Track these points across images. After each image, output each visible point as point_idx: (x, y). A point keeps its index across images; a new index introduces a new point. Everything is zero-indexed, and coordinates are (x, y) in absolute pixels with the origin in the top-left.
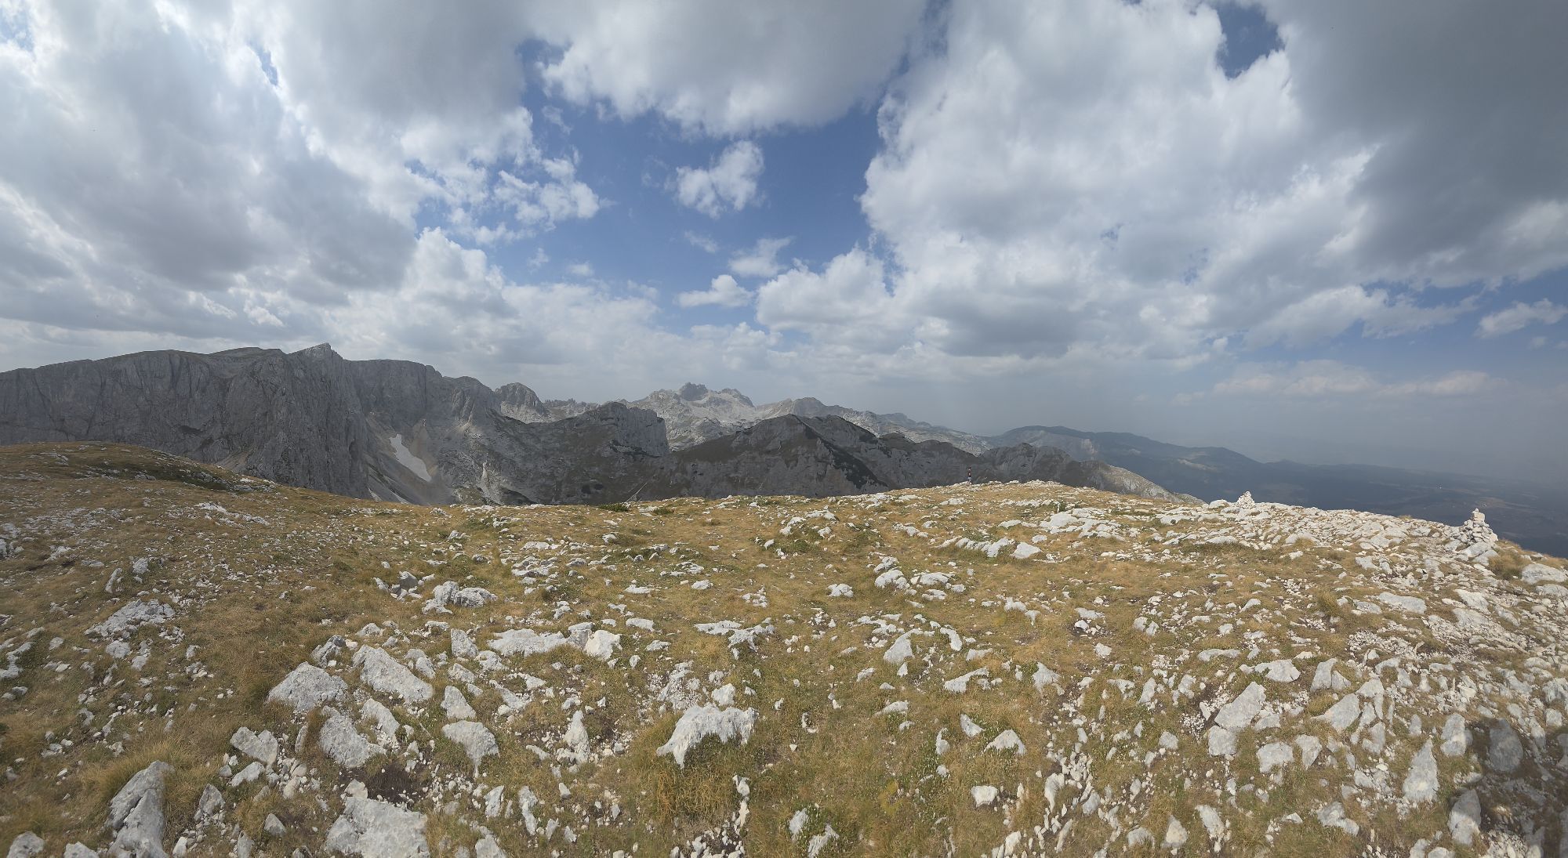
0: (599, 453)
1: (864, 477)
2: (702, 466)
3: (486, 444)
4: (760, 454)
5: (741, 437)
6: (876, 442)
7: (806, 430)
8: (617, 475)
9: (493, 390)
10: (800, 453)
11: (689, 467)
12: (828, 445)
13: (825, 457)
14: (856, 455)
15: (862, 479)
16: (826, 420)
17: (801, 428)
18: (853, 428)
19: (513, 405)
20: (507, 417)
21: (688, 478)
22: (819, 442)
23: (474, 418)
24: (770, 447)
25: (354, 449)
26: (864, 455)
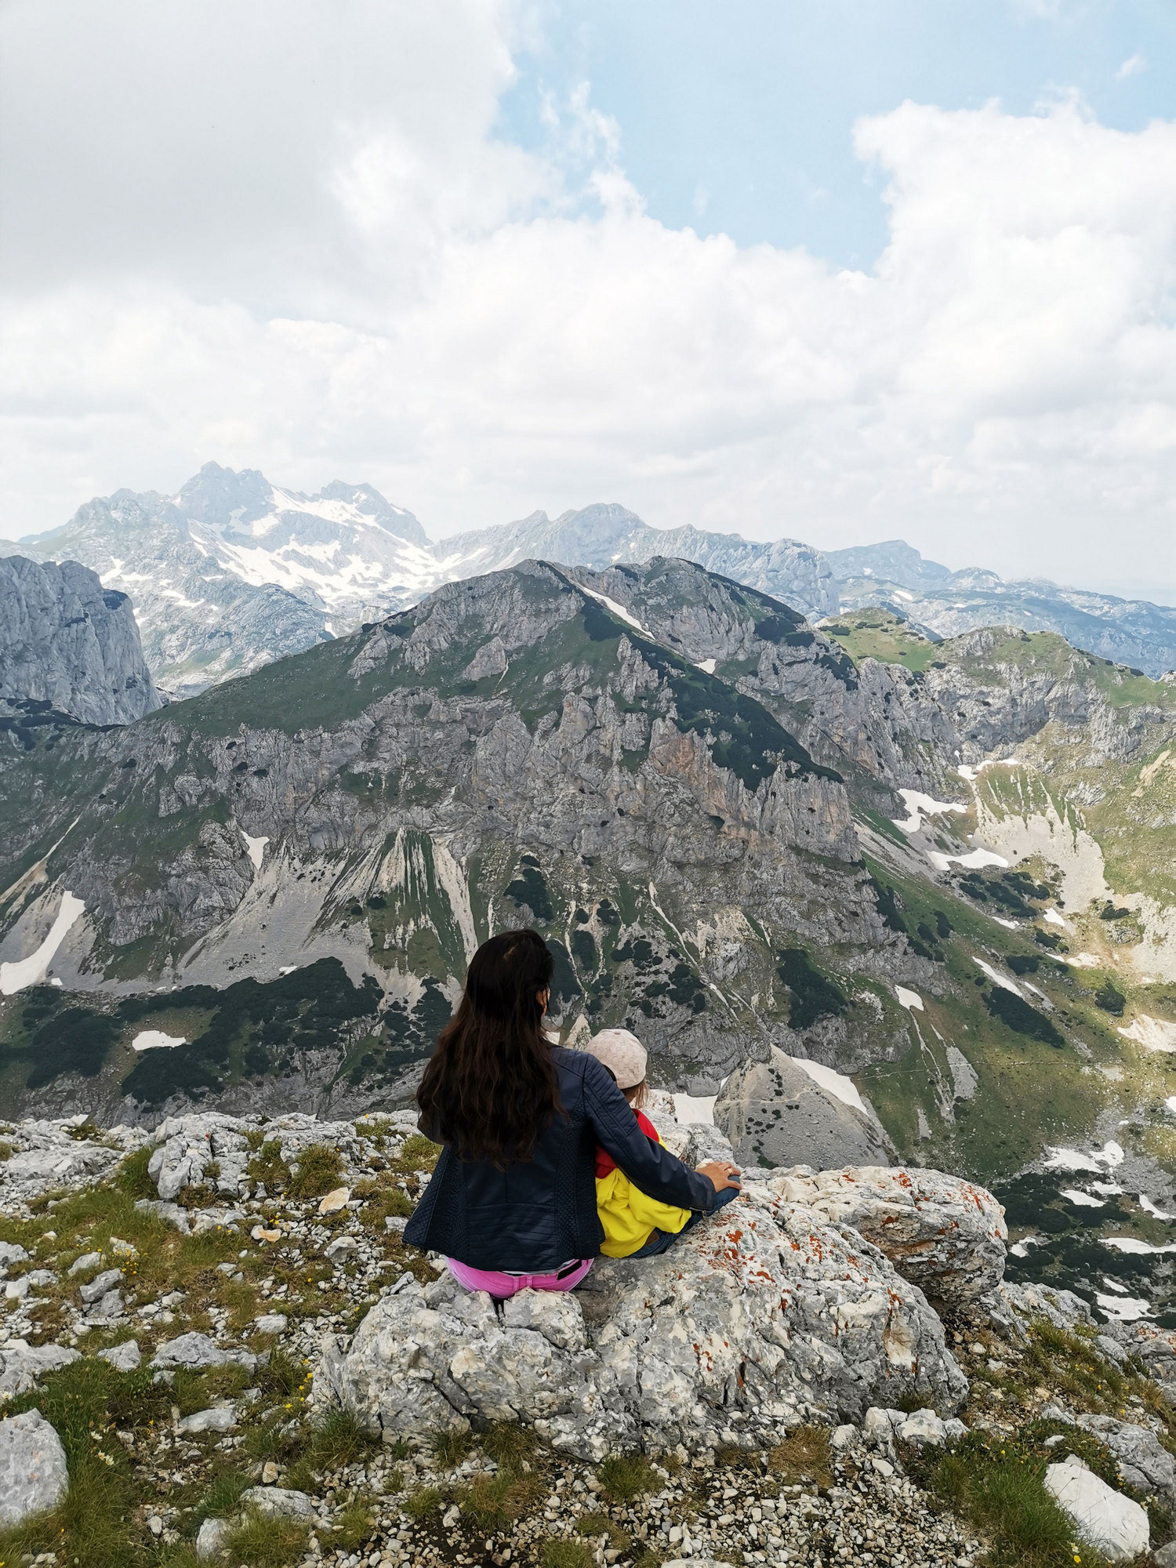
1: (767, 753)
2: (261, 744)
4: (444, 694)
5: (382, 643)
6: (807, 639)
7: (583, 611)
10: (568, 685)
11: (220, 755)
12: (653, 654)
13: (647, 695)
14: (745, 686)
15: (762, 762)
16: (650, 577)
17: (570, 606)
18: (734, 596)
21: (221, 785)
22: (624, 647)
24: (475, 672)
26: (773, 683)
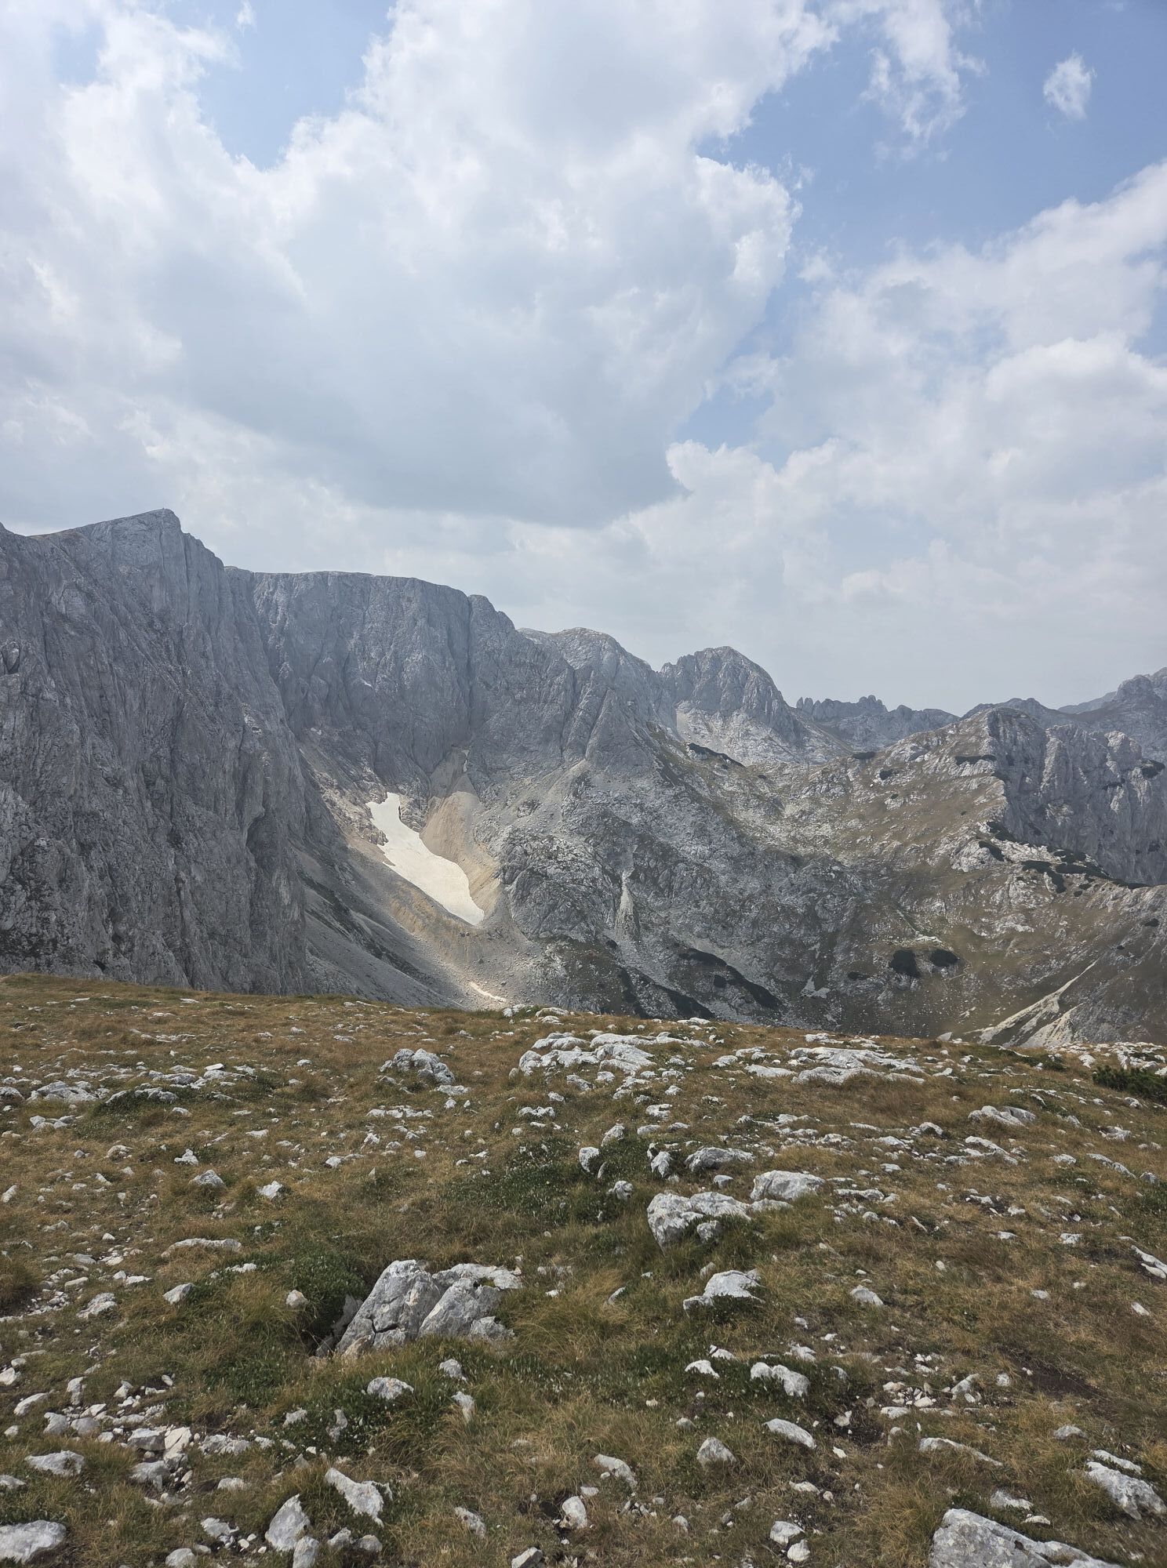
0: (946, 861)
3: (635, 820)
8: (999, 928)
9: (656, 667)
19: (711, 713)
20: (693, 747)
23: (604, 746)
25: (263, 836)
